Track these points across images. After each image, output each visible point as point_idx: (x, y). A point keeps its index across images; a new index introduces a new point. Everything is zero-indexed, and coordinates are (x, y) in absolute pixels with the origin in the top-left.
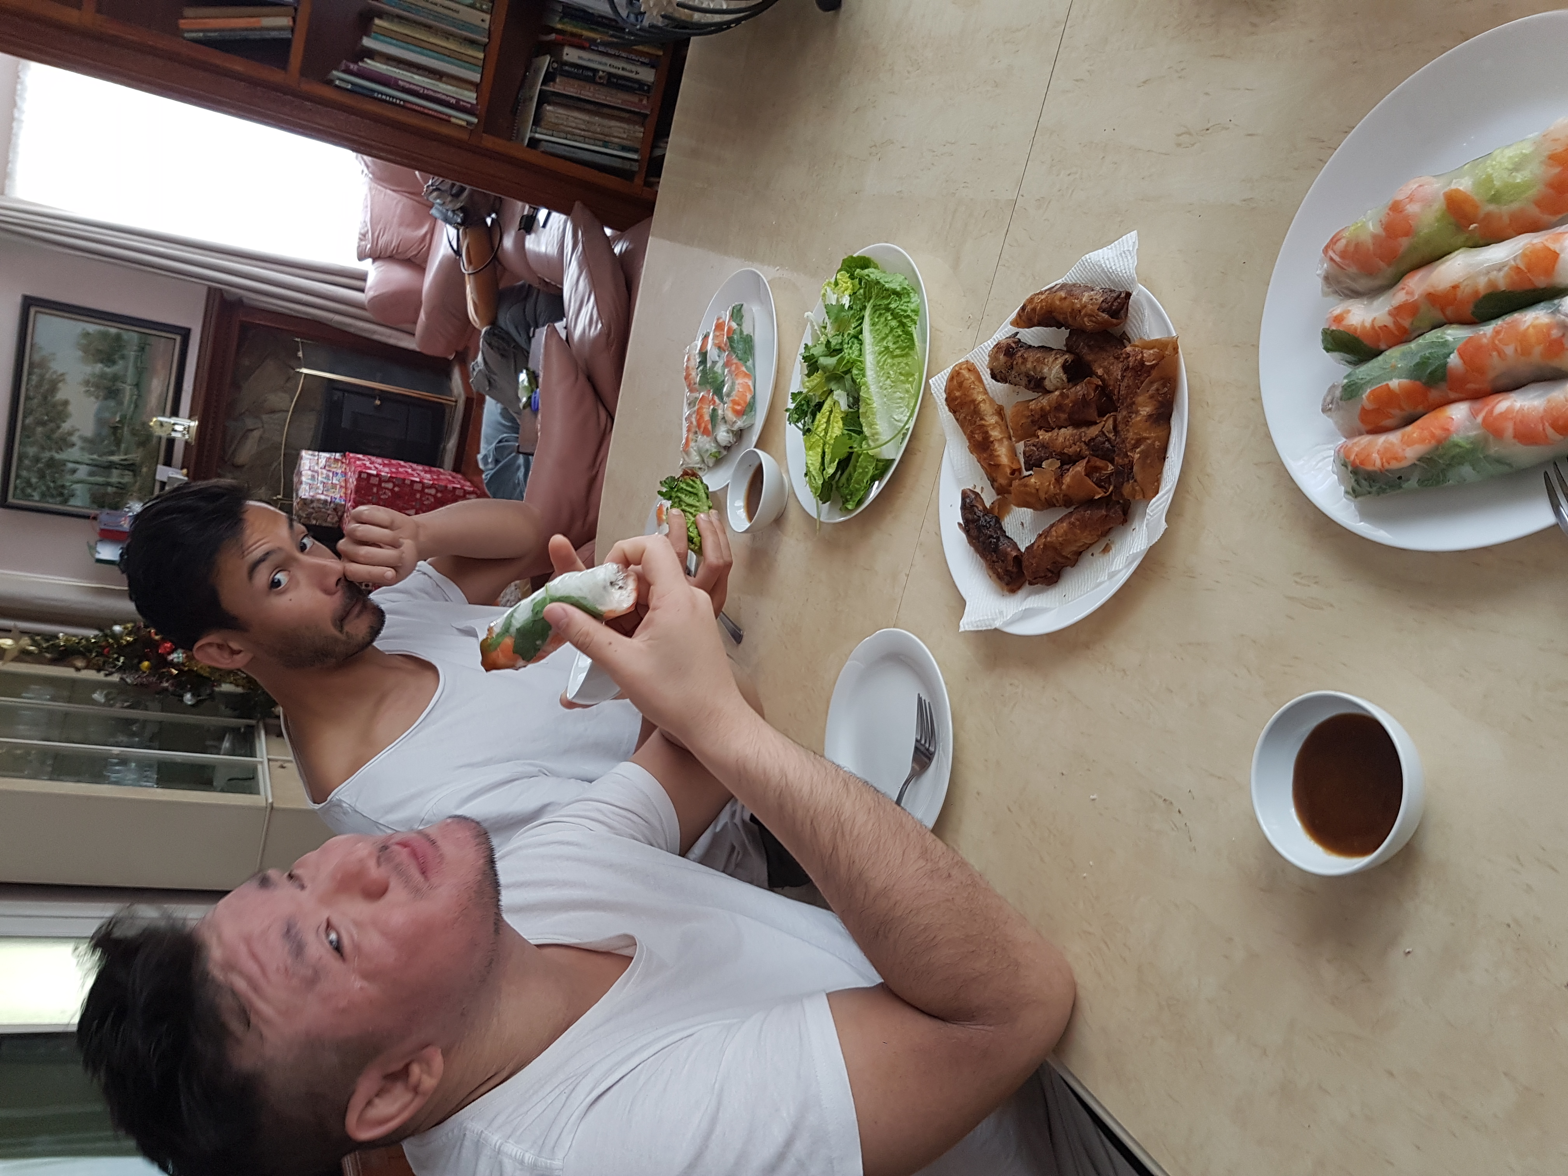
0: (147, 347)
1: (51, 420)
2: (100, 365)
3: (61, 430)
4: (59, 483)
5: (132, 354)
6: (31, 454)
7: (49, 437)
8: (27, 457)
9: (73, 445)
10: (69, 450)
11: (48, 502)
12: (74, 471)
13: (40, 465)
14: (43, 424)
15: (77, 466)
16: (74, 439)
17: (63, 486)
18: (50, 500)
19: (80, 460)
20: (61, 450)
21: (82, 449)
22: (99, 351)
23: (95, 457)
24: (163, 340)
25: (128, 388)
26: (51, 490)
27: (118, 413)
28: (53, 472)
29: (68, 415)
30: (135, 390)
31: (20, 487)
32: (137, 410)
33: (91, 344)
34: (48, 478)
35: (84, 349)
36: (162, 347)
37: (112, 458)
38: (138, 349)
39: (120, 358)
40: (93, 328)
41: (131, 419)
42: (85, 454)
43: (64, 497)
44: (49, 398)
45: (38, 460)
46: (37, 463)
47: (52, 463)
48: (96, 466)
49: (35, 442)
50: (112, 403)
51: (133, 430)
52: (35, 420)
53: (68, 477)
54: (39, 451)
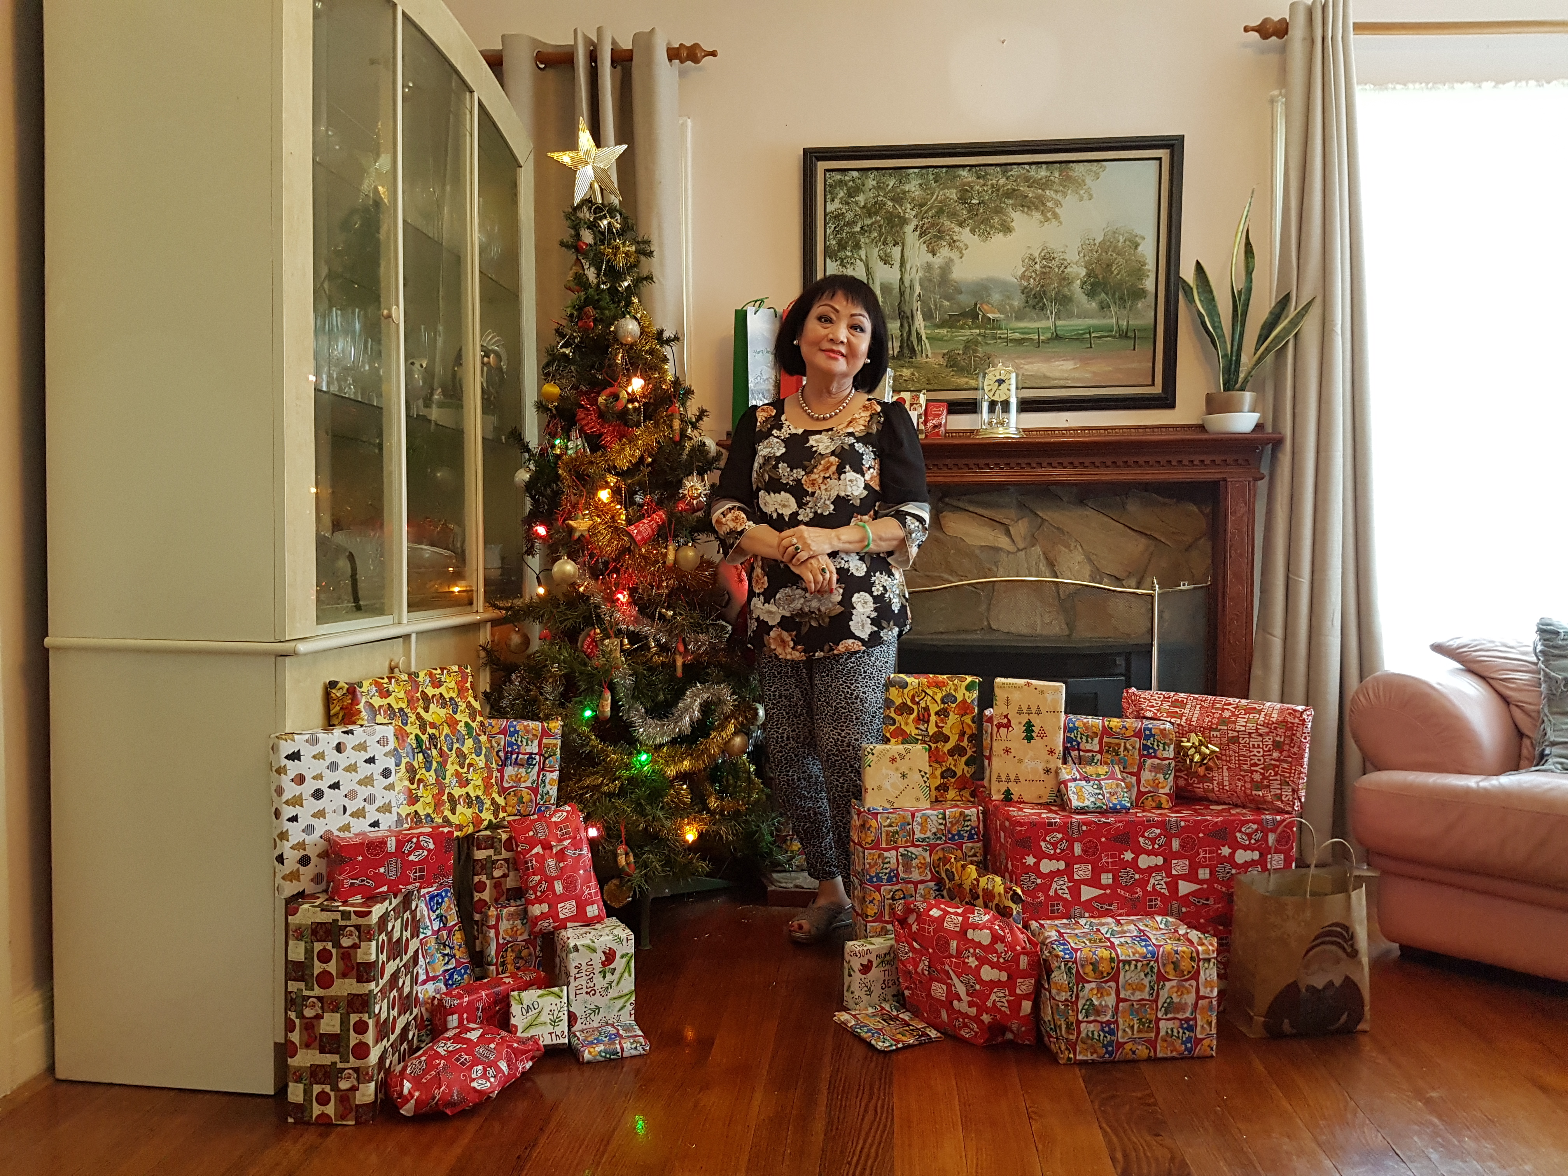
1: (971, 210)
2: (1083, 272)
3: (957, 229)
5: (1112, 320)
6: (906, 188)
7: (940, 212)
9: (934, 255)
10: (924, 247)
11: (826, 224)
12: (886, 260)
13: (890, 203)
14: (964, 199)
15: (897, 265)
16: (945, 252)
17: (857, 247)
19: (908, 268)
20: (920, 236)
21: (929, 267)
22: (1108, 266)
23: (918, 290)
24: (1149, 366)
25: (1050, 323)
26: (847, 229)
27: (1002, 316)
28: (880, 226)
29: (985, 236)
30: (1049, 335)
31: (847, 178)
32: (1010, 345)
33: (1118, 254)
34: (868, 222)
35: (1108, 243)
36: (1134, 365)
37: (919, 317)
38: (1125, 327)
39: (1101, 302)
40: (1147, 250)
41: (994, 337)
42: (920, 274)
43: (839, 251)
44: (1011, 201)
45: (898, 199)
46: (892, 200)
47: (895, 222)
48: (902, 294)
49: (929, 189)
50: (1017, 302)
51: (977, 343)
52: (968, 184)
53: (875, 252)
54: (913, 200)
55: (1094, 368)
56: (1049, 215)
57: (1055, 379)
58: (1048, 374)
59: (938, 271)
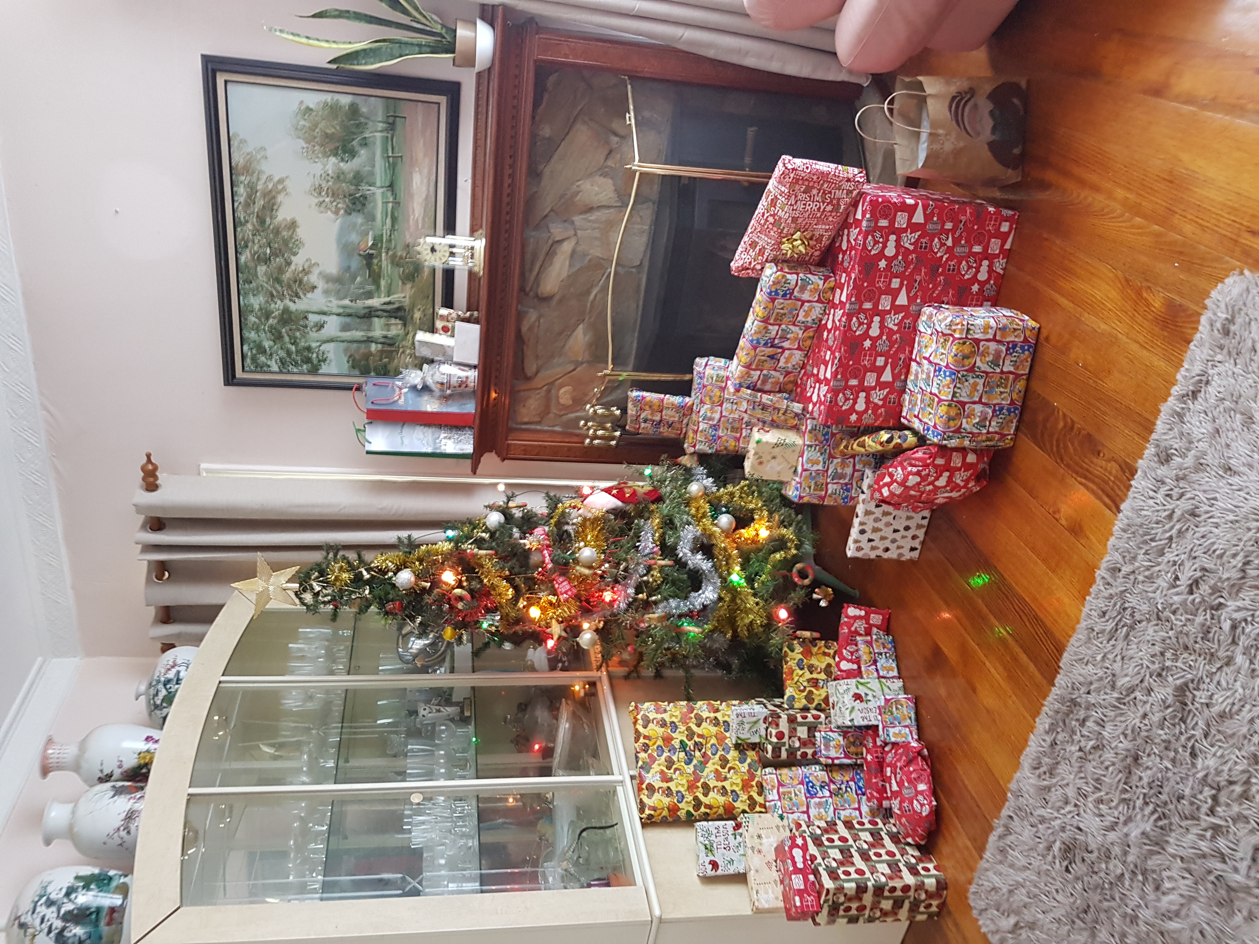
0: (399, 120)
1: (276, 254)
2: (333, 160)
3: (293, 267)
4: (303, 344)
5: (376, 134)
6: (257, 307)
7: (278, 280)
8: (251, 310)
9: (314, 287)
10: (309, 295)
11: (290, 373)
12: (320, 326)
13: (271, 321)
14: (267, 261)
15: (324, 318)
16: (313, 278)
17: (309, 349)
18: (295, 370)
19: (325, 309)
20: (299, 298)
21: (326, 292)
22: (328, 137)
23: (346, 302)
24: (420, 107)
25: (379, 192)
26: (294, 356)
27: (371, 233)
28: (291, 330)
29: (299, 244)
30: (389, 194)
31: (249, 354)
32: (396, 227)
33: (317, 127)
34: (287, 339)
35: (307, 135)
36: (420, 119)
37: (370, 302)
38: (385, 125)
39: (361, 145)
40: (313, 100)
41: (389, 241)
42: (332, 299)
43: (312, 363)
44: (268, 220)
45: (267, 315)
46: (267, 319)
47: (287, 317)
48: (350, 315)
49: (258, 289)
50: (359, 219)
51: (394, 256)
52: (253, 256)
53: (313, 335)
54: (267, 302)
55: (420, 155)
56: (280, 187)
57: (428, 190)
58: (424, 196)
59: (331, 286)
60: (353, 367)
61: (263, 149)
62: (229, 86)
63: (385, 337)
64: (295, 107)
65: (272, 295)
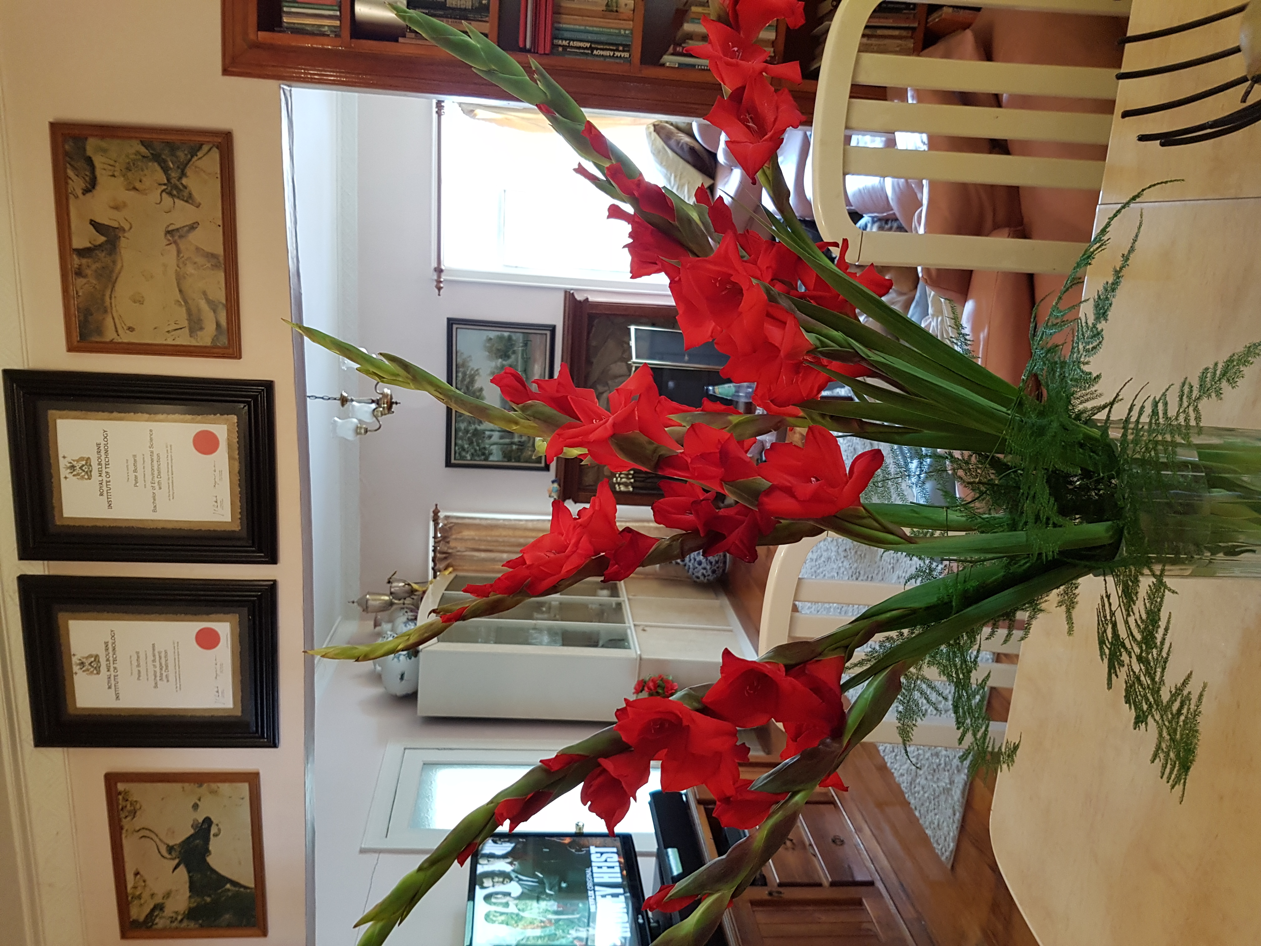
0: (529, 343)
2: (500, 360)
4: (482, 446)
5: (519, 348)
6: (463, 428)
8: (460, 430)
11: (475, 460)
12: (490, 437)
13: (469, 435)
15: (492, 433)
17: (485, 448)
18: (478, 459)
22: (498, 350)
24: (539, 336)
26: (477, 451)
28: (477, 439)
31: (458, 451)
33: (493, 346)
34: (475, 444)
35: (489, 350)
36: (538, 341)
38: (523, 345)
39: (512, 353)
40: (493, 334)
43: (486, 455)
44: (471, 387)
45: (468, 432)
47: (476, 433)
49: (464, 420)
53: (487, 441)
54: (468, 426)
55: (539, 356)
56: (477, 373)
60: (504, 457)
61: (470, 356)
62: (459, 330)
63: (520, 442)
64: (485, 338)
65: (470, 423)
